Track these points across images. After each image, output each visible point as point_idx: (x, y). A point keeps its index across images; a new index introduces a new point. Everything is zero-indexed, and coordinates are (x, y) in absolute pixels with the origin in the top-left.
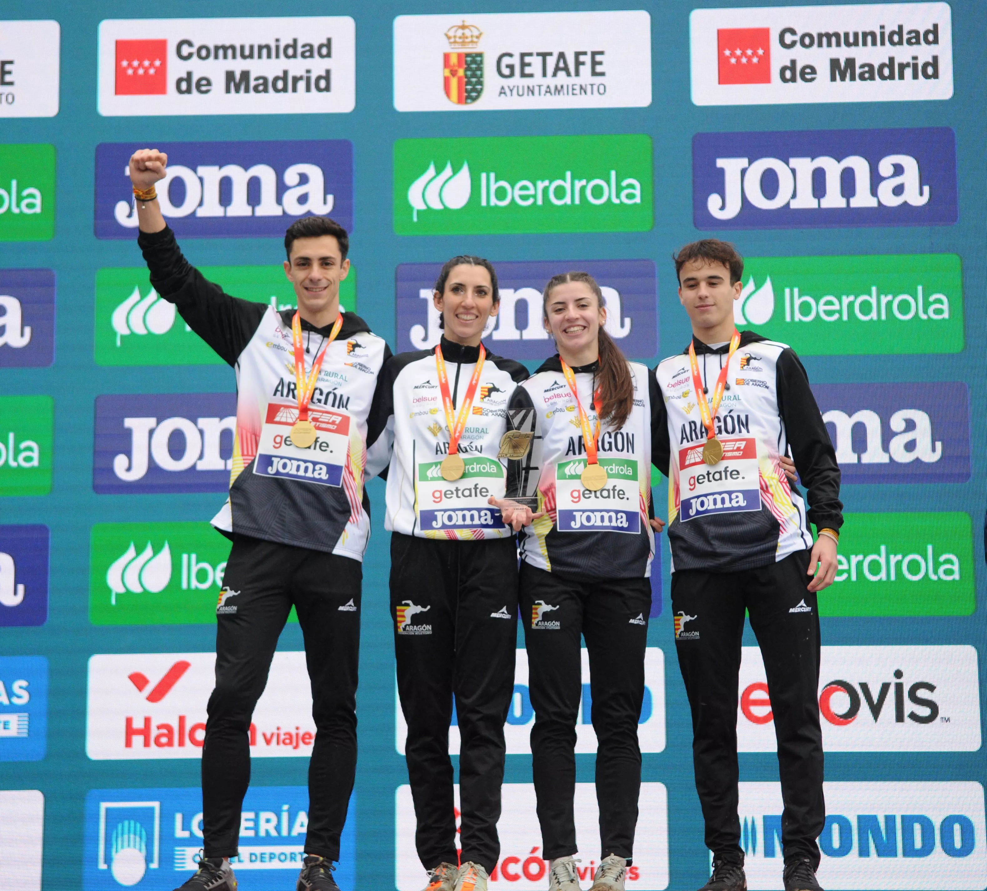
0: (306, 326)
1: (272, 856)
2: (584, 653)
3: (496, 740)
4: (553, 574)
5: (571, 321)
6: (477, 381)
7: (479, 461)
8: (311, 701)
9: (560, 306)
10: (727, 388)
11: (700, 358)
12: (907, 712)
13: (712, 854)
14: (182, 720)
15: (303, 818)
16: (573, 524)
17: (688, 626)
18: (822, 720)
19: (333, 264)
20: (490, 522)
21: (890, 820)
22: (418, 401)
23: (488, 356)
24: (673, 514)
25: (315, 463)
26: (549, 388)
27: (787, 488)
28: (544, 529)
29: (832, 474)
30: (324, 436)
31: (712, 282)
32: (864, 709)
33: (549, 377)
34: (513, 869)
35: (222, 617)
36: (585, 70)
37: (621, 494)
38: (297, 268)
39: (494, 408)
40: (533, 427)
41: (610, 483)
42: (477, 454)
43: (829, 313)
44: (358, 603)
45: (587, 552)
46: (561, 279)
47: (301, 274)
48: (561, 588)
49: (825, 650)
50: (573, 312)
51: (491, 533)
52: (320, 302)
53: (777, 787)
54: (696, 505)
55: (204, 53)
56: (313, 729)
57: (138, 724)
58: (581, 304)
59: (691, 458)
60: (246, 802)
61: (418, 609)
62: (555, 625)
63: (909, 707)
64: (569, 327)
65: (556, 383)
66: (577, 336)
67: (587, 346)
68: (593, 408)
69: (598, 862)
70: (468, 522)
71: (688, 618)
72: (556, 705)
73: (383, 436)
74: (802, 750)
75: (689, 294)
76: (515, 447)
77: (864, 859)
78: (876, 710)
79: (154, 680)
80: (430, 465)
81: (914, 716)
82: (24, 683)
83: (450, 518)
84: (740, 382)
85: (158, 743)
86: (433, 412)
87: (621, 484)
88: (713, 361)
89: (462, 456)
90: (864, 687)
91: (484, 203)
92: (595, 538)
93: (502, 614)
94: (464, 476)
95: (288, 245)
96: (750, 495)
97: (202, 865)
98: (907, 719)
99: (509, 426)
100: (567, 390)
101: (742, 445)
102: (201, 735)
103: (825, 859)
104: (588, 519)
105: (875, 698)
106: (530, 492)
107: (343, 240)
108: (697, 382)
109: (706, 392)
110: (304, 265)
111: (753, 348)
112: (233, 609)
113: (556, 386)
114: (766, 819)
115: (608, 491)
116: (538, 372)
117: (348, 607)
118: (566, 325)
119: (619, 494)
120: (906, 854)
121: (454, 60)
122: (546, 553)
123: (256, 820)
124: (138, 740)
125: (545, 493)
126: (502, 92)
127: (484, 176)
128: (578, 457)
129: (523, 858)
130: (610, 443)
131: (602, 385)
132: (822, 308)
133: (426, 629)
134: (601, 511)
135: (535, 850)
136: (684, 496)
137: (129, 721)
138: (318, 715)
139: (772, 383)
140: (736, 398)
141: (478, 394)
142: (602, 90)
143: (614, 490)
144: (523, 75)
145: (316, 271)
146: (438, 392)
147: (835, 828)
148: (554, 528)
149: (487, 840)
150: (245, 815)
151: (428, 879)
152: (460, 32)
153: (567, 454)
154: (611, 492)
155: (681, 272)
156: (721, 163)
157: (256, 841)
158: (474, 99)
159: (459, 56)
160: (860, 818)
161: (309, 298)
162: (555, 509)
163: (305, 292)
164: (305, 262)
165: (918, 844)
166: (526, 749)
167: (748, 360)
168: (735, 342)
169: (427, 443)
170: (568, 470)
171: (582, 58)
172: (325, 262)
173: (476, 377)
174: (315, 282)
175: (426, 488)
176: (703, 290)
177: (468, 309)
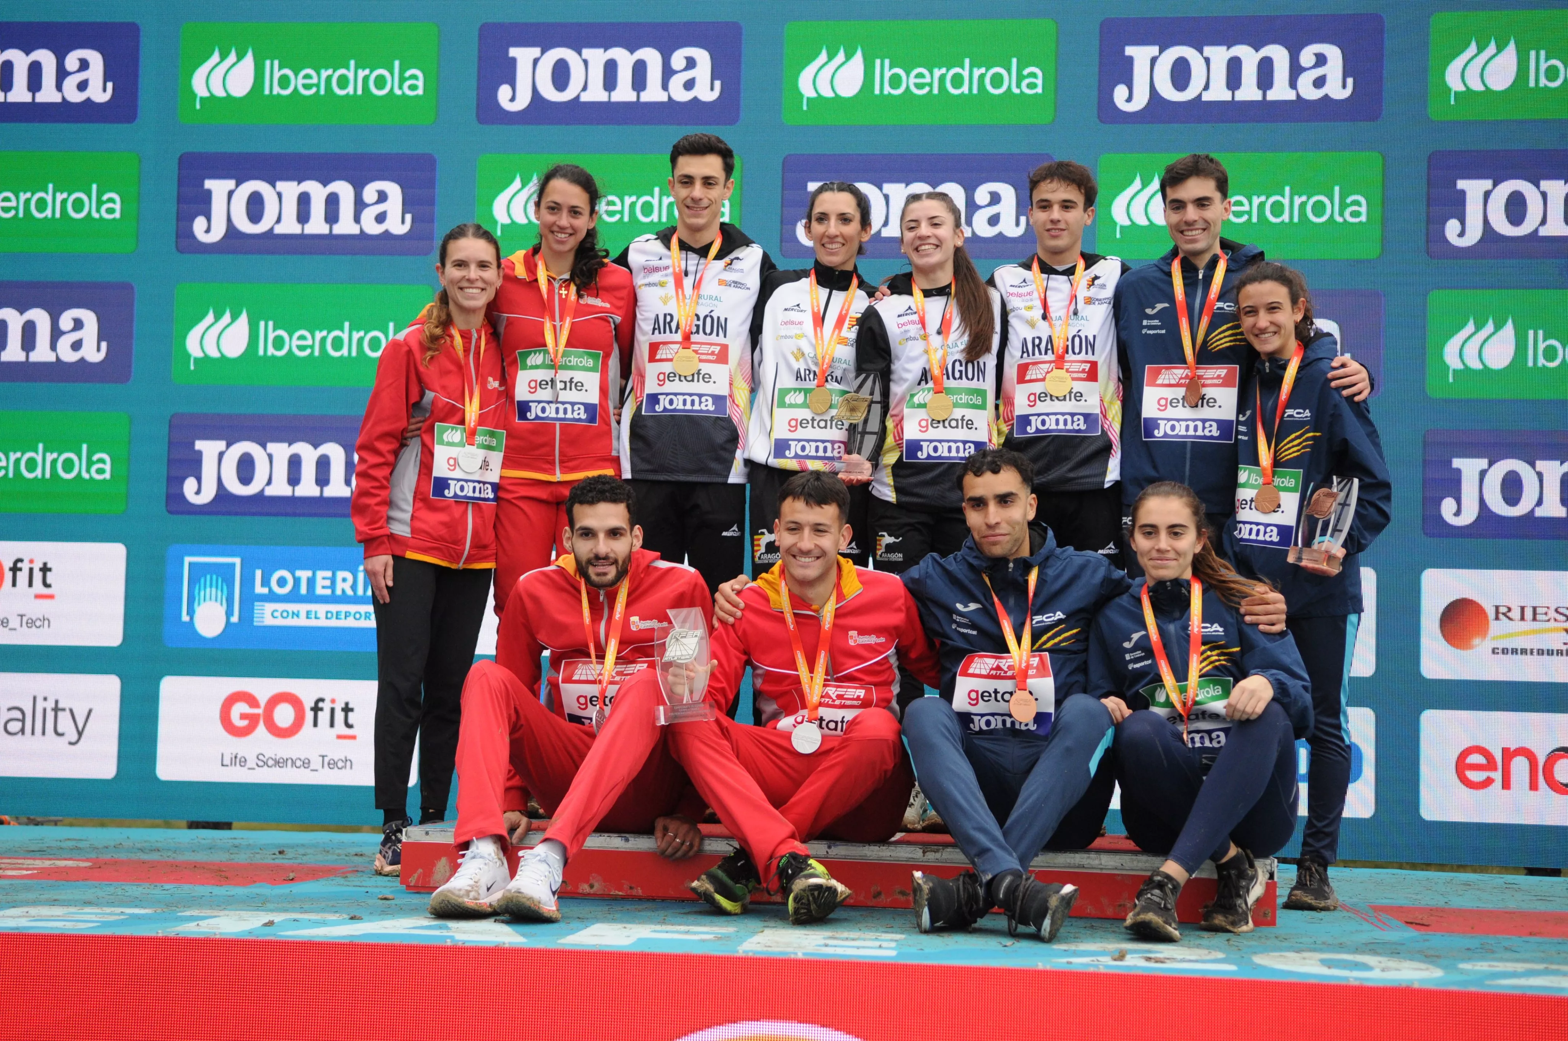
0: (684, 246)
4: (899, 505)
5: (923, 239)
6: (847, 311)
9: (913, 224)
11: (1044, 276)
16: (919, 454)
19: (716, 184)
20: (841, 454)
22: (786, 323)
25: (700, 396)
26: (902, 313)
28: (891, 459)
30: (706, 368)
31: (1066, 205)
33: (901, 300)
37: (969, 424)
38: (680, 185)
41: (958, 413)
45: (933, 483)
47: (684, 192)
48: (905, 520)
50: (925, 229)
52: (700, 221)
58: (934, 223)
61: (774, 538)
62: (898, 557)
64: (921, 245)
65: (910, 308)
66: (927, 255)
67: (940, 265)
75: (1040, 215)
80: (788, 391)
83: (803, 448)
84: (1086, 302)
86: (800, 336)
87: (969, 413)
92: (941, 469)
95: (674, 160)
96: (1090, 418)
101: (1086, 366)
104: (936, 449)
107: (728, 160)
110: (686, 183)
113: (910, 311)
115: (957, 420)
117: (732, 533)
118: (918, 243)
119: (967, 424)
122: (892, 483)
128: (928, 386)
130: (961, 372)
134: (948, 441)
140: (1083, 318)
143: (963, 420)
145: (698, 190)
148: (901, 458)
153: (919, 384)
154: (960, 422)
155: (1035, 192)
161: (690, 217)
162: (902, 439)
163: (686, 210)
164: (688, 181)
167: (1092, 280)
168: (1081, 263)
169: (789, 368)
170: (916, 400)
172: (708, 182)
173: (846, 307)
174: (696, 201)
175: (782, 416)
176: (1056, 213)
177: (832, 239)
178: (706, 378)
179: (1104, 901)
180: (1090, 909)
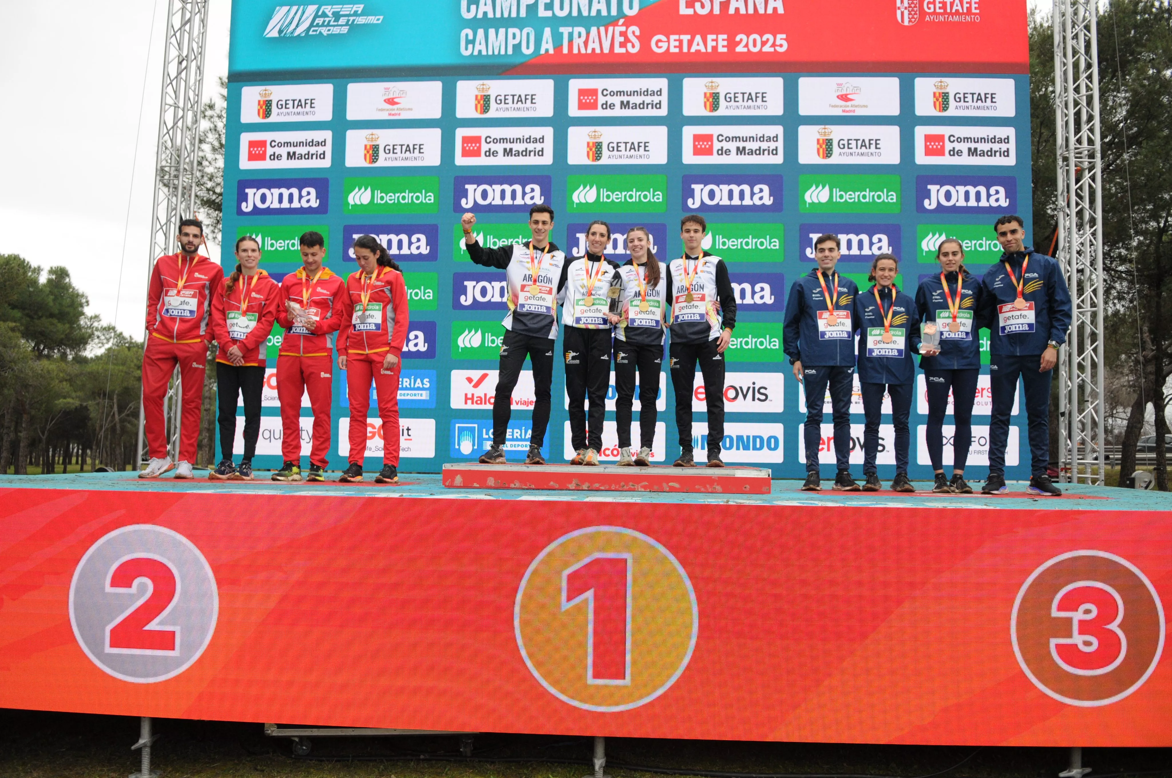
0: (535, 248)
1: (518, 445)
2: (637, 374)
3: (602, 404)
4: (626, 342)
5: (636, 246)
6: (600, 269)
7: (599, 299)
8: (534, 388)
9: (632, 241)
10: (697, 273)
11: (687, 261)
12: (756, 397)
13: (681, 448)
14: (485, 395)
15: (530, 432)
16: (635, 324)
17: (675, 363)
18: (724, 399)
19: (547, 224)
20: (602, 322)
21: (748, 437)
22: (577, 275)
23: (605, 260)
24: (672, 320)
25: (541, 306)
26: (627, 272)
27: (716, 313)
28: (624, 325)
29: (733, 308)
30: (543, 296)
31: (696, 231)
32: (740, 395)
33: (628, 267)
34: (607, 452)
35: (502, 356)
36: (642, 149)
37: (654, 313)
38: (533, 225)
39: (606, 279)
40: (621, 286)
41: (650, 309)
42: (598, 297)
43: (733, 245)
44: (553, 352)
45: (640, 334)
46: (633, 230)
47: (535, 226)
48: (629, 348)
49: (727, 374)
50: (636, 243)
51: (602, 327)
52: (541, 238)
53: (706, 424)
54: (681, 318)
55: (495, 141)
56: (534, 399)
57: (470, 396)
58: (640, 240)
59: (680, 300)
60: (508, 425)
61: (574, 354)
62: (626, 361)
63: (757, 395)
64: (636, 249)
66: (639, 252)
67: (642, 256)
68: (644, 280)
69: (639, 450)
70: (593, 322)
71: (675, 360)
72: (625, 391)
73: (563, 288)
74: (716, 410)
75: (686, 235)
76: (614, 293)
77: (738, 451)
78: (745, 397)
79: (475, 380)
80: (580, 300)
81: (759, 399)
82: (428, 380)
83: (587, 320)
84: (702, 271)
85: (477, 403)
86: (582, 280)
87: (654, 309)
88: (692, 262)
89: (592, 297)
90: (741, 388)
91: (601, 200)
92: (643, 329)
93: (605, 357)
94: (593, 304)
95: (530, 215)
96: (702, 316)
97: (492, 447)
98: (756, 400)
99: (611, 285)
100: (635, 273)
101: (700, 296)
102: (492, 401)
103: (722, 450)
104: (641, 322)
105: (745, 393)
106: (619, 311)
107: (550, 215)
108: (685, 270)
109: (688, 274)
111: (707, 258)
112: (506, 353)
113: (630, 271)
114: (702, 436)
115: (649, 312)
116: (624, 265)
117: (549, 354)
118: (634, 248)
120: (753, 449)
121: (591, 144)
122: (624, 334)
123: (513, 432)
124: (469, 402)
125: (625, 312)
126: (609, 157)
127: (602, 190)
128: (638, 298)
129: (611, 449)
130: (650, 293)
131: (648, 271)
132: (730, 243)
133: (577, 362)
134: (646, 319)
135: (616, 446)
136: (676, 314)
137: (466, 395)
138: (537, 393)
139: (714, 272)
140: (700, 278)
141: (600, 274)
142: (648, 157)
143: (651, 311)
144: (618, 151)
145: (540, 226)
146: (585, 272)
147: (728, 440)
148: (628, 325)
149: (597, 441)
150: (508, 430)
151: (576, 454)
152: (593, 134)
153: (634, 297)
155: (683, 226)
156: (693, 186)
157: (513, 440)
158: (599, 160)
159: (593, 143)
160: (737, 436)
161: (537, 236)
162: (628, 318)
163: (535, 234)
164: (536, 222)
165: (758, 446)
166: (614, 409)
167: (706, 263)
168: (701, 255)
169: (579, 291)
170: (634, 303)
171: (640, 144)
172: (544, 223)
173: (599, 267)
174: (540, 230)
175: (578, 308)
176: (692, 234)
177: (597, 242)
178: (544, 299)
179: (708, 486)
180: (703, 489)
